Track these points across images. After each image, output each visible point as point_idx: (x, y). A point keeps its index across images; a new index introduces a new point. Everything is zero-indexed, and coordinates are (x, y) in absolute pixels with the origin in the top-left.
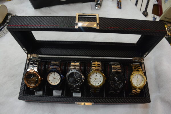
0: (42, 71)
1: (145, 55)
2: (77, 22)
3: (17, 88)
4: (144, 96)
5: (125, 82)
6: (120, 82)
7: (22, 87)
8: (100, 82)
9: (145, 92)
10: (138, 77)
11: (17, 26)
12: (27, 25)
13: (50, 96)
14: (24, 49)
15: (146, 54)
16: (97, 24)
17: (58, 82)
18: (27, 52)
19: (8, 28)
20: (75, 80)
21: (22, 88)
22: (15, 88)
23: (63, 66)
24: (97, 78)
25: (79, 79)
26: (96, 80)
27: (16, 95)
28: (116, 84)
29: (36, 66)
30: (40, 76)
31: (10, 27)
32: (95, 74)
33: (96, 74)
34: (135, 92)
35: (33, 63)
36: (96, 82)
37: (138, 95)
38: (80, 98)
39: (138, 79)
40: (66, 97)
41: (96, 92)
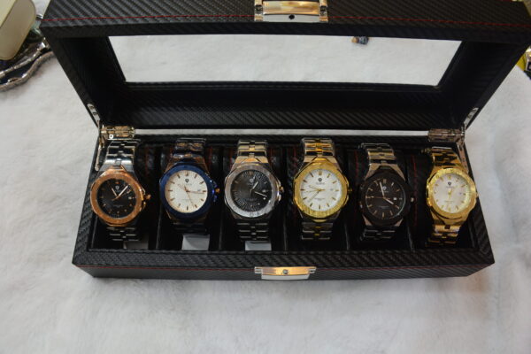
0: (148, 173)
1: (467, 121)
2: (260, 3)
3: (66, 236)
4: (473, 245)
5: (412, 200)
6: (395, 199)
7: (84, 228)
8: (334, 199)
9: (474, 235)
10: (450, 184)
11: (73, 20)
12: (103, 16)
13: (173, 252)
14: (89, 105)
15: (472, 114)
16: (323, 9)
17: (201, 204)
18: (97, 118)
19: (43, 26)
20: (253, 194)
21: (83, 222)
22: (60, 237)
23: (214, 153)
24: (321, 187)
25: (264, 191)
26: (320, 195)
27: (64, 256)
28: (383, 207)
29: (129, 158)
30: (143, 185)
31: (51, 25)
32: (316, 176)
33: (320, 174)
34: (445, 234)
35: (117, 147)
36: (319, 199)
37: (454, 243)
38: (268, 255)
39: (450, 190)
40: (225, 252)
41: (322, 235)
